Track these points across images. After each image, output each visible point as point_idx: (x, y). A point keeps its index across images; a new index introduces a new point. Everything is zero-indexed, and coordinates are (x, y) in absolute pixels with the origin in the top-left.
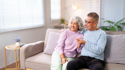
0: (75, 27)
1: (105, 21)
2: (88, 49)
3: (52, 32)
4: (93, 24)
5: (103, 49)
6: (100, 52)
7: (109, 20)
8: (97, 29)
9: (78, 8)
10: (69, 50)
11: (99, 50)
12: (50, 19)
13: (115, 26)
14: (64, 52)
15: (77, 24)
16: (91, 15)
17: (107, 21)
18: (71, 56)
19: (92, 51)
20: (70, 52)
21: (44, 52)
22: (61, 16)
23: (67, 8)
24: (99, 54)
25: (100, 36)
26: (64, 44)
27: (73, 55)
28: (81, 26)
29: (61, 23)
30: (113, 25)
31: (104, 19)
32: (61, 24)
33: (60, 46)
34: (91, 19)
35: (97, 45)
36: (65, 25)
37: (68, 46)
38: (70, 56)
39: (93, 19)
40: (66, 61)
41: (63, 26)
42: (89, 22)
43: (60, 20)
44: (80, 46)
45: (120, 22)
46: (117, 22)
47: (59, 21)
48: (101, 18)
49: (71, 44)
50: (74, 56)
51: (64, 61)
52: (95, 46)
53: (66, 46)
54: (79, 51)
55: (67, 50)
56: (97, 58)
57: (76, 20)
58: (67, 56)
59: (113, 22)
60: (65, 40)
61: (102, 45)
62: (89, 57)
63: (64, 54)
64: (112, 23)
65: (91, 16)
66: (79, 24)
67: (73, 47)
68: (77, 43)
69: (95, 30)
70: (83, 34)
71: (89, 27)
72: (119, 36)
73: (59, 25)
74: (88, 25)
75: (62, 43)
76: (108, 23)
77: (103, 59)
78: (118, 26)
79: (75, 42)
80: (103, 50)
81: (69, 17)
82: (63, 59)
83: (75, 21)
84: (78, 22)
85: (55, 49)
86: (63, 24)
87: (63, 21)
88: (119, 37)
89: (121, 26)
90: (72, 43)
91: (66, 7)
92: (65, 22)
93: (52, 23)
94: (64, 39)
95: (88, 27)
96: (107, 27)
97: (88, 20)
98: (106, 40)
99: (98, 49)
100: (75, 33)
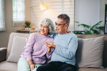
0: (45, 31)
1: (79, 24)
2: (58, 53)
3: (17, 37)
4: (64, 26)
5: (74, 52)
6: (71, 56)
7: (85, 24)
8: (68, 32)
9: (47, 8)
10: (37, 55)
11: (70, 54)
12: (12, 22)
13: (91, 30)
14: (32, 58)
15: (48, 27)
16: (61, 16)
17: (82, 25)
18: (40, 62)
19: (62, 55)
20: (38, 58)
21: (8, 60)
22: (26, 18)
23: (33, 7)
24: (70, 58)
25: (71, 39)
26: (32, 49)
27: (42, 61)
28: (52, 29)
29: (26, 27)
30: (89, 29)
31: (78, 22)
32: (26, 29)
33: (28, 51)
34: (61, 21)
35: (67, 49)
36: (31, 29)
37: (36, 51)
38: (38, 63)
39: (64, 21)
40: (34, 67)
41: (28, 30)
42: (60, 25)
43: (25, 23)
44: (50, 51)
45: (96, 26)
46: (93, 26)
47: (23, 25)
48: (75, 20)
50: (44, 62)
51: (33, 67)
52: (66, 50)
53: (35, 51)
54: (49, 57)
55: (35, 56)
56: (68, 63)
57: (47, 23)
58: (36, 62)
59: (89, 25)
60: (33, 45)
61: (73, 49)
62: (59, 62)
63: (32, 60)
64: (88, 27)
65: (61, 18)
66: (50, 28)
67: (42, 52)
68: (47, 47)
69: (66, 33)
70: (53, 38)
71: (60, 30)
73: (23, 30)
74: (59, 27)
75: (30, 48)
76: (83, 27)
77: (74, 64)
78: (94, 30)
79: (45, 46)
80: (74, 54)
81: (35, 19)
82: (32, 66)
83: (45, 24)
84: (48, 26)
85: (21, 55)
86: (28, 29)
87: (28, 24)
89: (98, 30)
90: (41, 48)
91: (31, 7)
92: (30, 26)
93: (14, 26)
94: (33, 43)
96: (82, 31)
97: (58, 23)
98: (77, 44)
99: (68, 53)
100: (45, 37)
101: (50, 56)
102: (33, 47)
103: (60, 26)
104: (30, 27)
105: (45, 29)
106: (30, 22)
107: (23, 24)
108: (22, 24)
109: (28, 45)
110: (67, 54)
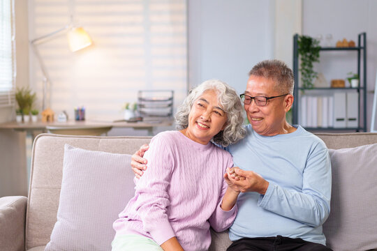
2: (276, 207)
10: (188, 219)
11: (318, 209)
19: (291, 215)
23: (38, 42)
25: (310, 153)
26: (168, 196)
29: (19, 113)
32: (19, 118)
34: (273, 86)
35: (301, 190)
36: (39, 120)
37: (180, 203)
39: (281, 84)
41: (27, 125)
47: (10, 104)
49: (193, 195)
53: (175, 202)
54: (224, 222)
55: (179, 221)
56: (309, 239)
60: (169, 179)
67: (202, 206)
69: (283, 132)
72: (361, 151)
75: (162, 190)
86: (26, 118)
88: (363, 154)
90: (197, 189)
95: (262, 118)
100: (201, 146)
101: (230, 221)
102: (169, 187)
103: (271, 104)
104: (35, 113)
105: (215, 119)
106: (32, 93)
107: (10, 101)
108: (8, 103)
109: (154, 180)
110: (311, 208)
